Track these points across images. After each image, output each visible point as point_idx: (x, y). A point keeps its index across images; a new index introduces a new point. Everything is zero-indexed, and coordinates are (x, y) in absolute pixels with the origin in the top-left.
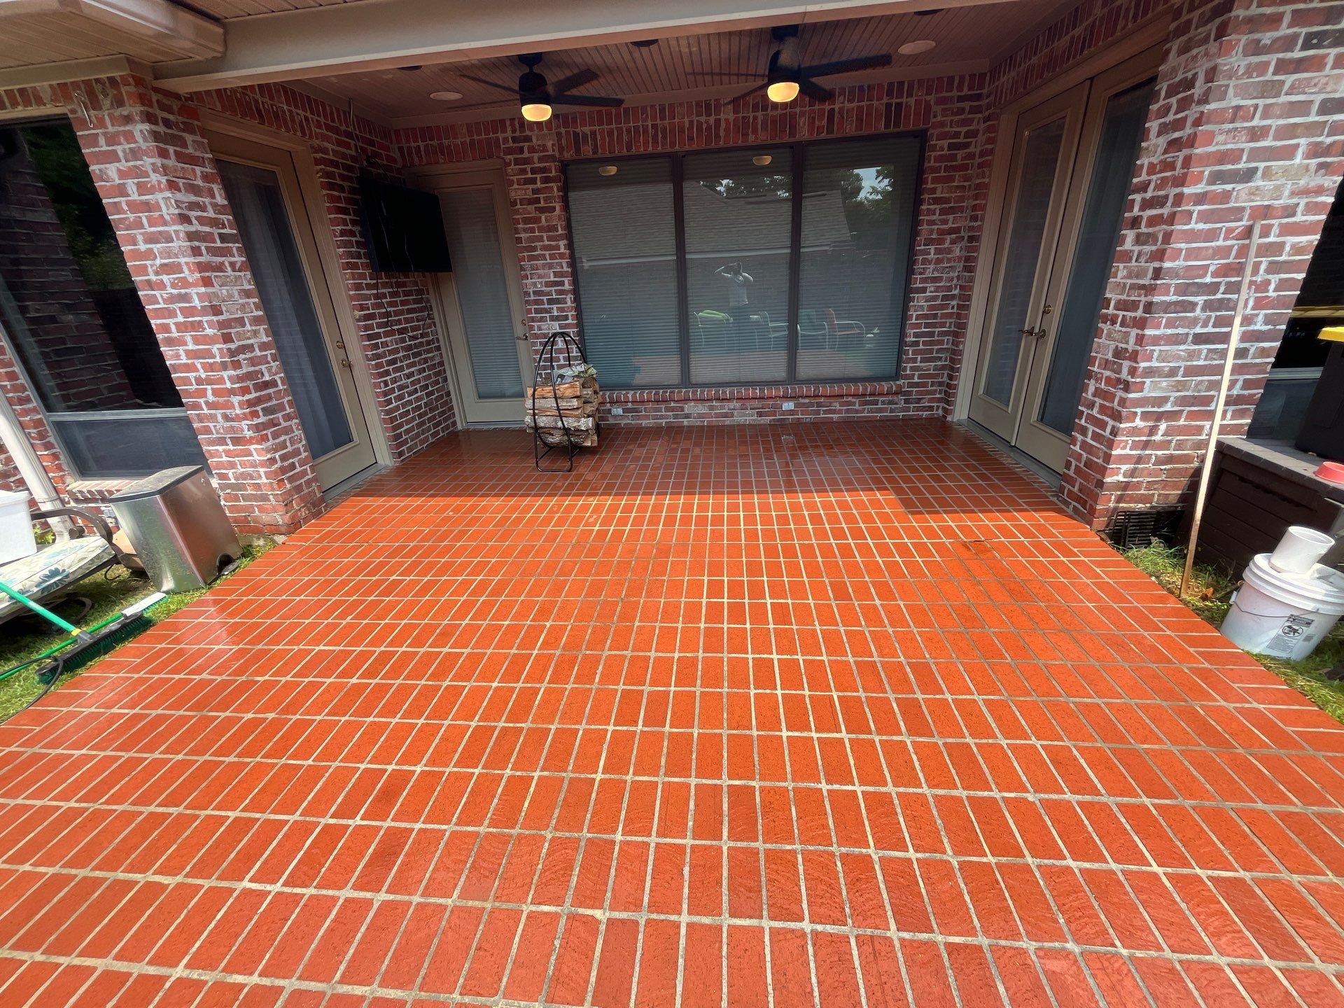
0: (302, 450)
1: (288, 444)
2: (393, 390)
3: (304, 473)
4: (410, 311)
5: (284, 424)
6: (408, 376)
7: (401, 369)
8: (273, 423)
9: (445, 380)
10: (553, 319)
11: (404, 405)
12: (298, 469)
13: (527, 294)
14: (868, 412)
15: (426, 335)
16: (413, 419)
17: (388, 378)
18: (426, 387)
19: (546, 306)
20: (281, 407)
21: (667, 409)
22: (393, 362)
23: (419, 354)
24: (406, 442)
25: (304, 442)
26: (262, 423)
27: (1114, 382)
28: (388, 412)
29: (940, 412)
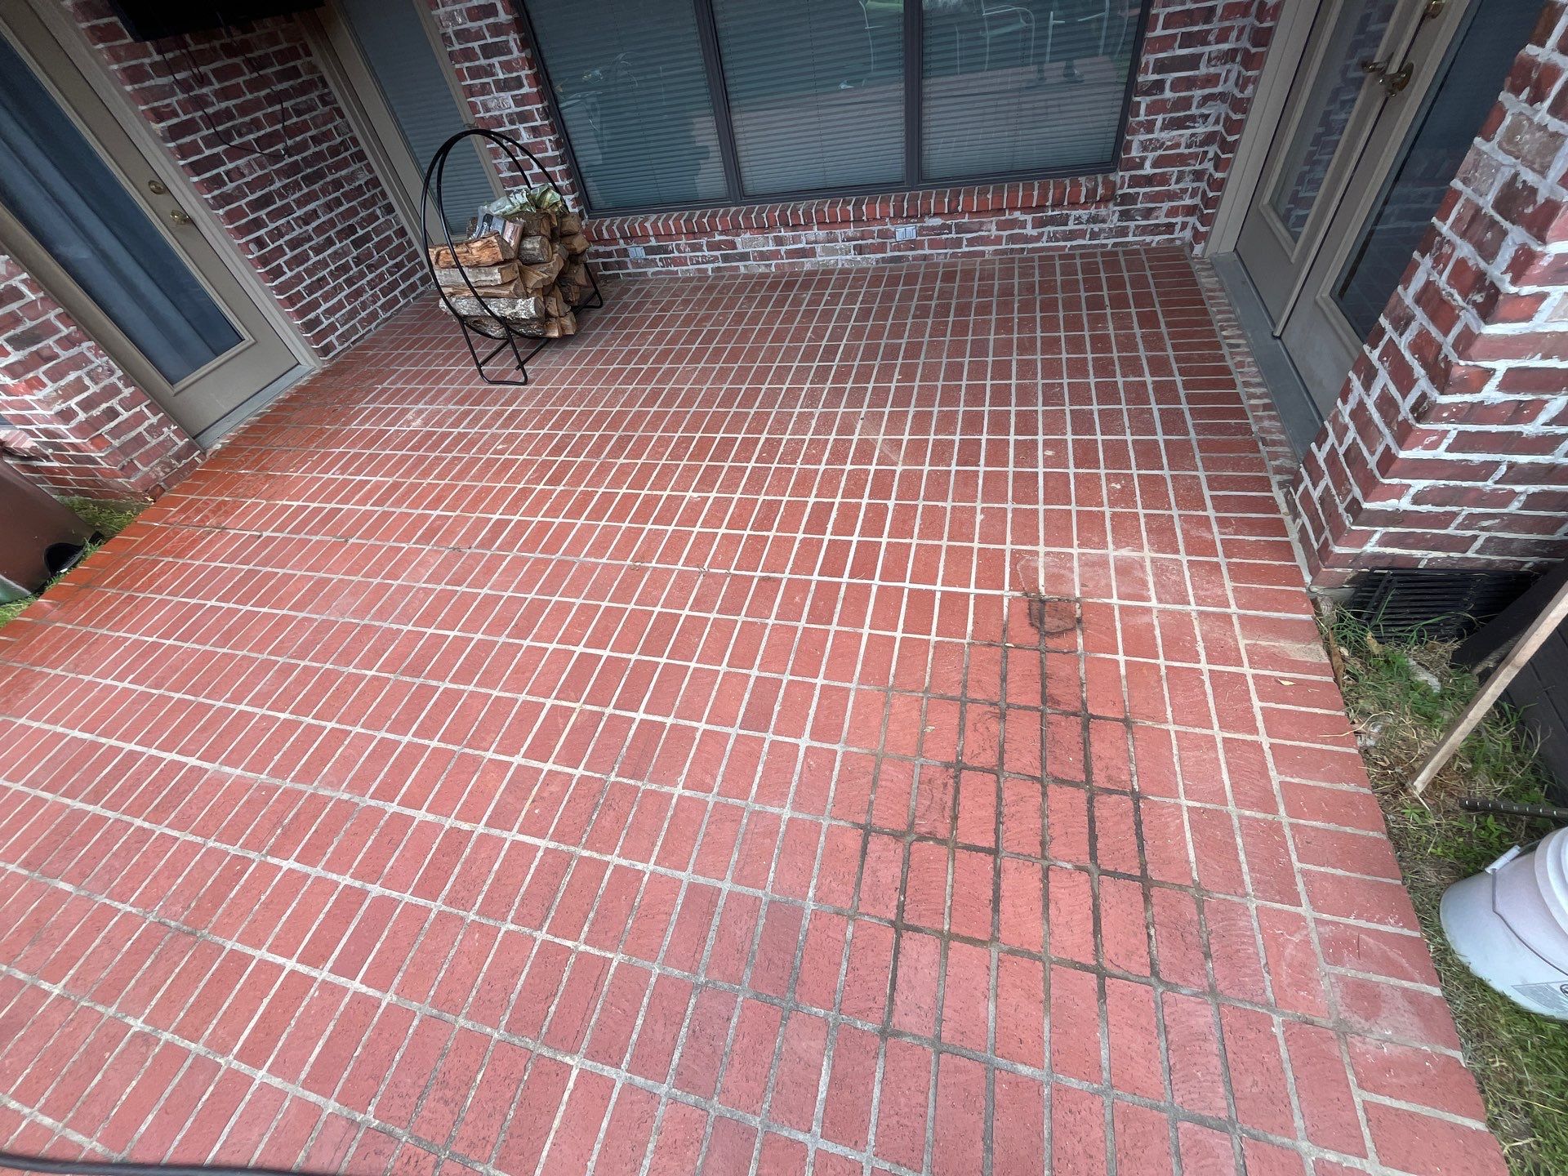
0: (120, 385)
1: (87, 381)
2: (279, 251)
3: (139, 418)
4: (272, 99)
5: (64, 355)
6: (306, 220)
7: (286, 210)
8: (42, 358)
9: (389, 209)
10: (503, 86)
11: (310, 272)
12: (125, 415)
13: (446, 39)
14: (1050, 239)
15: (327, 136)
16: (337, 289)
17: (262, 232)
18: (351, 230)
19: (483, 62)
20: (48, 330)
21: (713, 246)
22: (266, 201)
23: (320, 175)
24: (332, 328)
25: (119, 373)
26: (19, 362)
27: (1469, 279)
28: (280, 289)
29: (1188, 234)
